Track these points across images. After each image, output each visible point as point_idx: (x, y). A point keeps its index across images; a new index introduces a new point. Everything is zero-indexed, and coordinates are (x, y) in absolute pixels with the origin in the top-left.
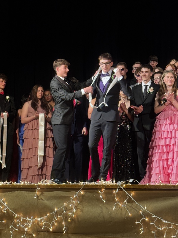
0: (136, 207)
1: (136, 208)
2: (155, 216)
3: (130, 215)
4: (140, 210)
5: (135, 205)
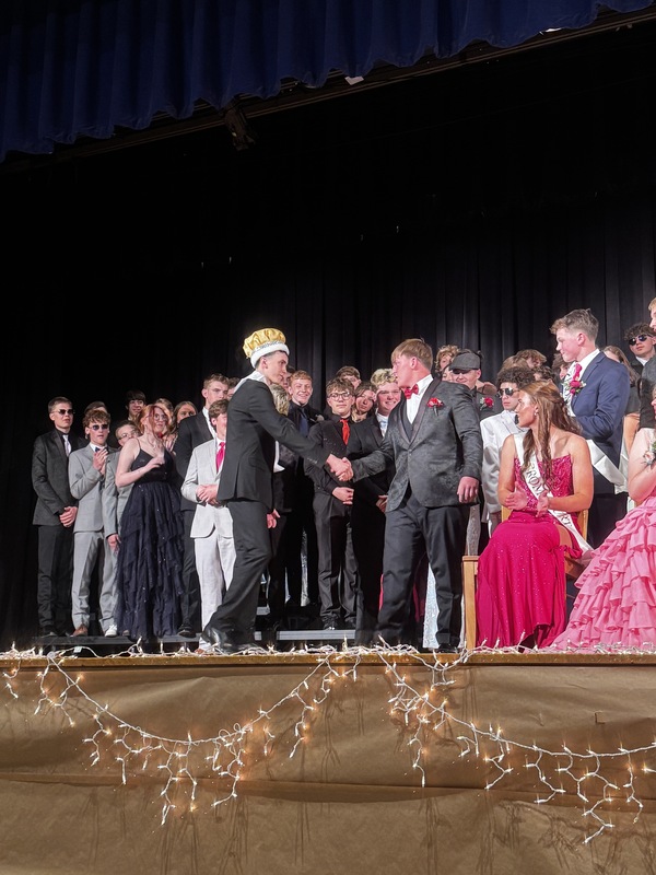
0: (86, 706)
1: (86, 710)
2: (125, 725)
3: (72, 723)
4: (95, 712)
5: (85, 702)
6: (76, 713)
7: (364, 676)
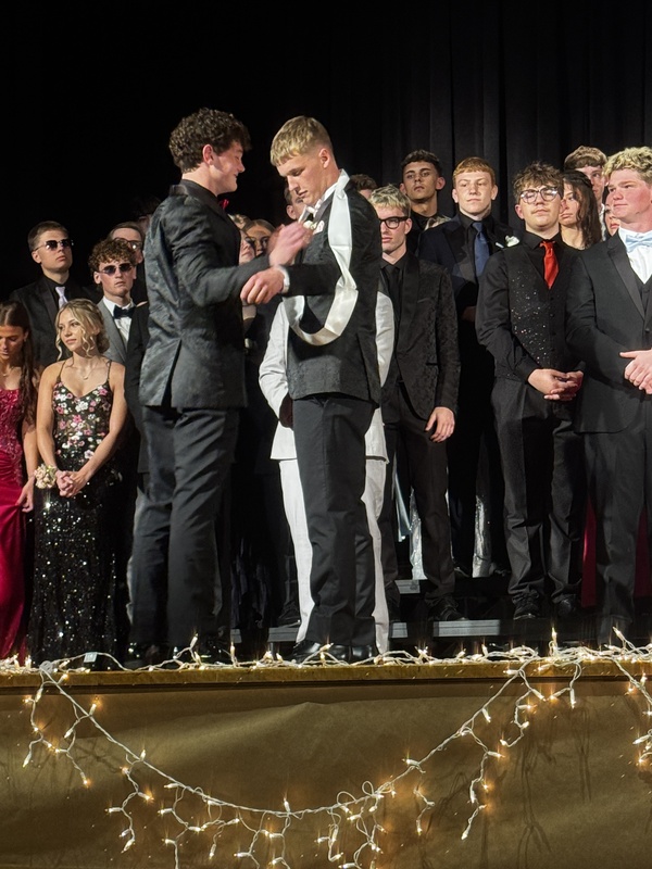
2: (176, 785)
3: (85, 782)
4: (123, 763)
5: (105, 746)
6: (91, 764)
7: (590, 699)
